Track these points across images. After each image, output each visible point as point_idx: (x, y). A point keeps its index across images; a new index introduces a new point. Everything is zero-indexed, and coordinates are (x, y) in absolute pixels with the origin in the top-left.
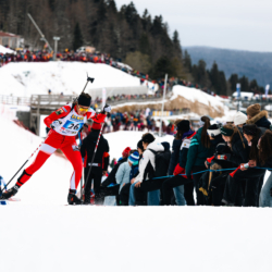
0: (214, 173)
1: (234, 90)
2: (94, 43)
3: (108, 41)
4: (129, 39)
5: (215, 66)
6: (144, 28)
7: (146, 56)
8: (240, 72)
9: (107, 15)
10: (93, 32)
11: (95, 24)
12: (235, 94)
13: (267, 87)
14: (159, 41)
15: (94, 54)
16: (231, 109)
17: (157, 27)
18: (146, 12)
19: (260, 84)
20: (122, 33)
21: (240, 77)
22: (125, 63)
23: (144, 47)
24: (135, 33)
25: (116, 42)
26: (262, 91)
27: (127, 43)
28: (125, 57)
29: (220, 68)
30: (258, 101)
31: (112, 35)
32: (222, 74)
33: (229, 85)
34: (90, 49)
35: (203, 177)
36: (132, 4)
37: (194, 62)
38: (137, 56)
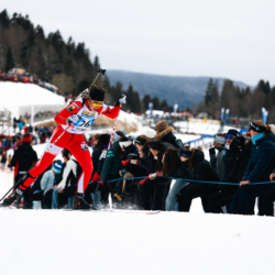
0: (127, 181)
1: (147, 108)
2: (24, 66)
3: (36, 64)
4: (55, 62)
5: (131, 88)
6: (69, 53)
7: (70, 78)
8: (152, 93)
9: (36, 40)
10: (23, 56)
11: (25, 48)
12: (148, 112)
13: (176, 107)
14: (81, 65)
15: (24, 75)
16: (144, 125)
17: (80, 52)
18: (70, 39)
19: (169, 103)
20: (49, 57)
21: (152, 97)
22: (51, 83)
23: (69, 70)
24: (60, 57)
25: (43, 65)
26: (171, 110)
27: (54, 66)
28: (51, 78)
29: (135, 89)
30: (167, 118)
31: (40, 59)
32: (137, 94)
33: (142, 105)
34: (21, 71)
35: (117, 184)
36: (58, 32)
37: (113, 84)
38: (62, 78)
